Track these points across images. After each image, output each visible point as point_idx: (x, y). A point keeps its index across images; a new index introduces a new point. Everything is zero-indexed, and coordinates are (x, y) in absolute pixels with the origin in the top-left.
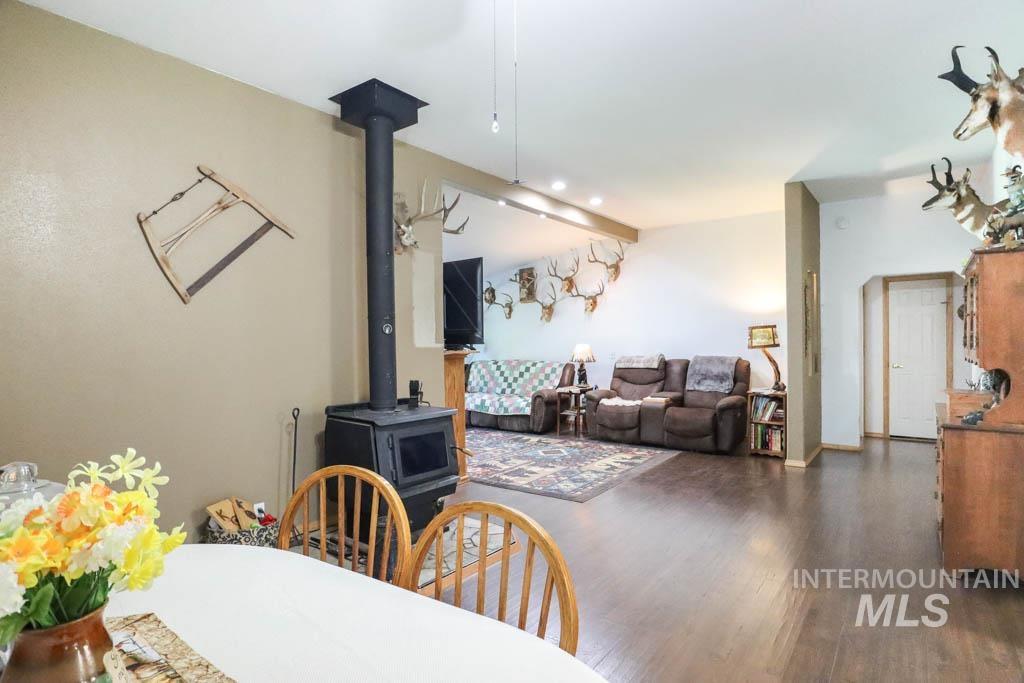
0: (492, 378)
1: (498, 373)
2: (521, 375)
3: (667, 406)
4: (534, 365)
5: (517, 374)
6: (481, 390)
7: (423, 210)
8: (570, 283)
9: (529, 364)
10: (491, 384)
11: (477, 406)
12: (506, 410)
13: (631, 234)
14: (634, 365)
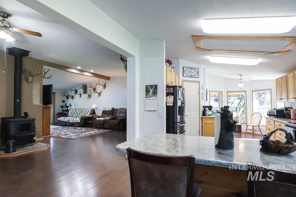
0: (74, 113)
1: (75, 112)
2: (81, 112)
3: (110, 119)
4: (84, 110)
5: (80, 112)
6: (71, 117)
7: (36, 73)
8: (95, 89)
9: (83, 110)
10: (74, 115)
11: (67, 120)
12: (74, 121)
13: (108, 78)
14: (106, 110)
